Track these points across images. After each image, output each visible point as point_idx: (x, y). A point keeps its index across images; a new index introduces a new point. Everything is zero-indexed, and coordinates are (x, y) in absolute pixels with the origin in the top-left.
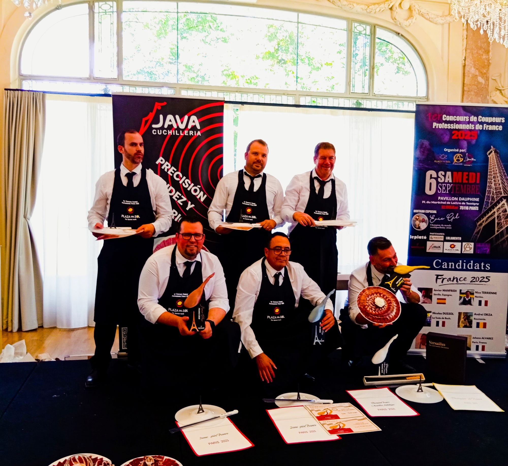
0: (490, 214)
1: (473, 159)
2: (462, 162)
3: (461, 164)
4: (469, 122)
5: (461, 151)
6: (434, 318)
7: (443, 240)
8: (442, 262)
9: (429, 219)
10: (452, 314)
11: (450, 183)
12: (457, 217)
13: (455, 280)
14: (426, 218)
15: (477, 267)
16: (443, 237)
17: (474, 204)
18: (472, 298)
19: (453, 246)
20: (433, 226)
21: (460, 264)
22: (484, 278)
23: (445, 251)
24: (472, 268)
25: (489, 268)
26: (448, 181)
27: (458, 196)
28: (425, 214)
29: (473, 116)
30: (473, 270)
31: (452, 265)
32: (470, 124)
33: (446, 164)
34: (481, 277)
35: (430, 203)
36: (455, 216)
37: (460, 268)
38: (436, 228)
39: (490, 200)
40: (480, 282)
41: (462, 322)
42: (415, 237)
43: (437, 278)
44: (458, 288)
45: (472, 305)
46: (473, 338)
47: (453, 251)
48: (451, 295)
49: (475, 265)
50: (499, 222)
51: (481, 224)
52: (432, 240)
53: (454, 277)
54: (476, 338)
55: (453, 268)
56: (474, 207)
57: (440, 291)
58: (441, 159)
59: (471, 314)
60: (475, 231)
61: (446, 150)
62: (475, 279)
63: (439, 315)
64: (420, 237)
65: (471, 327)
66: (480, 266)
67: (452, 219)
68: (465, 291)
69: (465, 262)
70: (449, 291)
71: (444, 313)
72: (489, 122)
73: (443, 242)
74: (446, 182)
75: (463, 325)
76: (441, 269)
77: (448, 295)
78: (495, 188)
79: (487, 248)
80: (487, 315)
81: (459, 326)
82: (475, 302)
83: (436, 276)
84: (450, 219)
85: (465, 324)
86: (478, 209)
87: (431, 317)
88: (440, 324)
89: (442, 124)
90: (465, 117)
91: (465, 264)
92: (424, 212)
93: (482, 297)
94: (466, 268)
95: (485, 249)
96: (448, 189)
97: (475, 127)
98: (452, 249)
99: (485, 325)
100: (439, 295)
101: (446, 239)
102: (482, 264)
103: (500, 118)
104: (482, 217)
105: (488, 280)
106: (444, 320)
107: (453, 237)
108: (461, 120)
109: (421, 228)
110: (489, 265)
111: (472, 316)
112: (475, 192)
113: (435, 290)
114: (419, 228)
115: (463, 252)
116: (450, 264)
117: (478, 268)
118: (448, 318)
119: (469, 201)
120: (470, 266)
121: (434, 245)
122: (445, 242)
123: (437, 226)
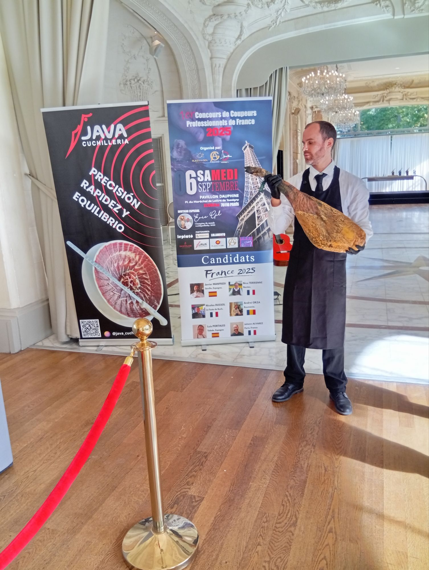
0: (250, 209)
1: (229, 156)
2: (219, 160)
3: (218, 162)
4: (222, 118)
5: (216, 148)
6: (208, 310)
7: (208, 237)
8: (210, 257)
9: (193, 218)
10: (224, 305)
11: (210, 182)
12: (220, 214)
13: (224, 273)
14: (190, 218)
15: (242, 260)
16: (208, 234)
17: (235, 200)
18: (241, 289)
19: (218, 242)
20: (198, 225)
21: (227, 258)
22: (250, 269)
23: (212, 248)
24: (238, 261)
25: (254, 260)
26: (208, 180)
27: (218, 193)
28: (189, 213)
29: (225, 112)
30: (240, 263)
31: (219, 260)
32: (223, 120)
33: (204, 163)
34: (247, 269)
35: (192, 202)
36: (217, 213)
37: (227, 262)
38: (201, 226)
39: (249, 195)
40: (247, 273)
41: (233, 311)
42: (183, 237)
43: (207, 273)
44: (227, 280)
45: (241, 295)
46: (245, 324)
47: (219, 247)
48: (221, 288)
49: (241, 258)
50: (259, 215)
51: (243, 219)
52: (198, 238)
53: (222, 271)
54: (247, 324)
55: (221, 262)
56: (235, 203)
57: (210, 285)
58: (199, 158)
59: (241, 303)
60: (238, 226)
61: (202, 148)
62: (242, 271)
63: (212, 307)
64: (187, 237)
65: (242, 315)
66: (245, 259)
67: (215, 217)
68: (233, 283)
69: (231, 256)
70: (218, 284)
71: (216, 305)
72: (242, 117)
73: (208, 240)
74: (205, 180)
75: (235, 314)
76: (209, 264)
77: (219, 288)
78: (253, 183)
79: (250, 241)
80: (255, 302)
81: (231, 315)
82: (244, 292)
83: (206, 271)
84: (213, 216)
85: (237, 313)
86: (238, 205)
87: (204, 309)
88: (214, 315)
89: (195, 122)
90: (217, 113)
91: (231, 258)
92: (188, 212)
93: (250, 287)
94: (232, 261)
95: (249, 242)
96: (208, 188)
97: (228, 122)
98: (218, 245)
99: (254, 312)
100: (210, 288)
101: (212, 236)
102: (247, 257)
103: (252, 112)
104: (243, 212)
105: (253, 271)
106: (217, 311)
107: (218, 233)
108: (213, 117)
109: (187, 227)
110: (253, 257)
111: (242, 304)
112: (234, 189)
113: (206, 285)
114: (185, 228)
115: (228, 247)
116: (217, 259)
117: (244, 261)
118: (220, 308)
119: (229, 198)
120: (236, 260)
121: (200, 243)
122: (210, 239)
123: (202, 225)
